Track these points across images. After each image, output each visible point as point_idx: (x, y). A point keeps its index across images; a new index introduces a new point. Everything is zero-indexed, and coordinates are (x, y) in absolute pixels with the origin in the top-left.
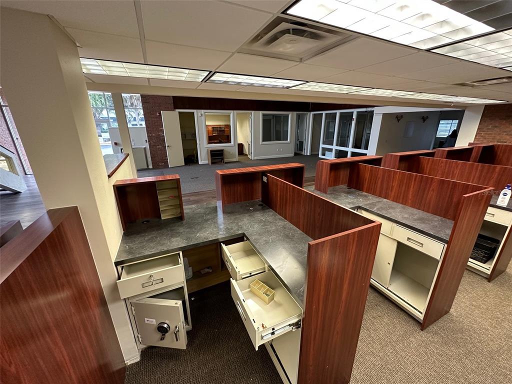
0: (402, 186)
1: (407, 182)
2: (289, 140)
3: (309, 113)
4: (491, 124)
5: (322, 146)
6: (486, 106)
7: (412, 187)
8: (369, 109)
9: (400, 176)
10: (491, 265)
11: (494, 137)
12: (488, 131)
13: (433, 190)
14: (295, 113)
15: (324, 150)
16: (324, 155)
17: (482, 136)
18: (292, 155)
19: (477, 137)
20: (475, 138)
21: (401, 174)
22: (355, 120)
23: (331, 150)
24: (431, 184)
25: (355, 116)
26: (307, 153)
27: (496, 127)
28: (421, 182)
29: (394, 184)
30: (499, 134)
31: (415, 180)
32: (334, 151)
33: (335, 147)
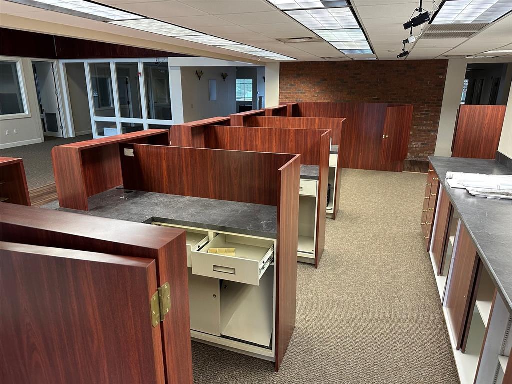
0: (266, 143)
1: (269, 138)
2: (27, 112)
3: (55, 62)
4: (288, 83)
5: (94, 119)
6: (280, 63)
7: (274, 142)
8: (161, 60)
9: (262, 133)
10: (332, 206)
11: (293, 96)
12: (287, 91)
13: (292, 141)
14: (29, 61)
15: (101, 126)
16: (101, 133)
17: (284, 96)
18: (40, 140)
19: (281, 97)
20: (280, 98)
21: (262, 131)
22: (143, 75)
23: (113, 125)
24: (289, 136)
25: (141, 70)
26: (68, 133)
27: (292, 86)
28: (281, 135)
29: (257, 144)
30: (296, 93)
31: (276, 135)
32: (119, 126)
33: (119, 119)
